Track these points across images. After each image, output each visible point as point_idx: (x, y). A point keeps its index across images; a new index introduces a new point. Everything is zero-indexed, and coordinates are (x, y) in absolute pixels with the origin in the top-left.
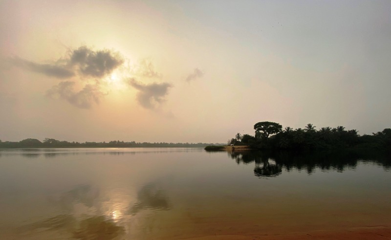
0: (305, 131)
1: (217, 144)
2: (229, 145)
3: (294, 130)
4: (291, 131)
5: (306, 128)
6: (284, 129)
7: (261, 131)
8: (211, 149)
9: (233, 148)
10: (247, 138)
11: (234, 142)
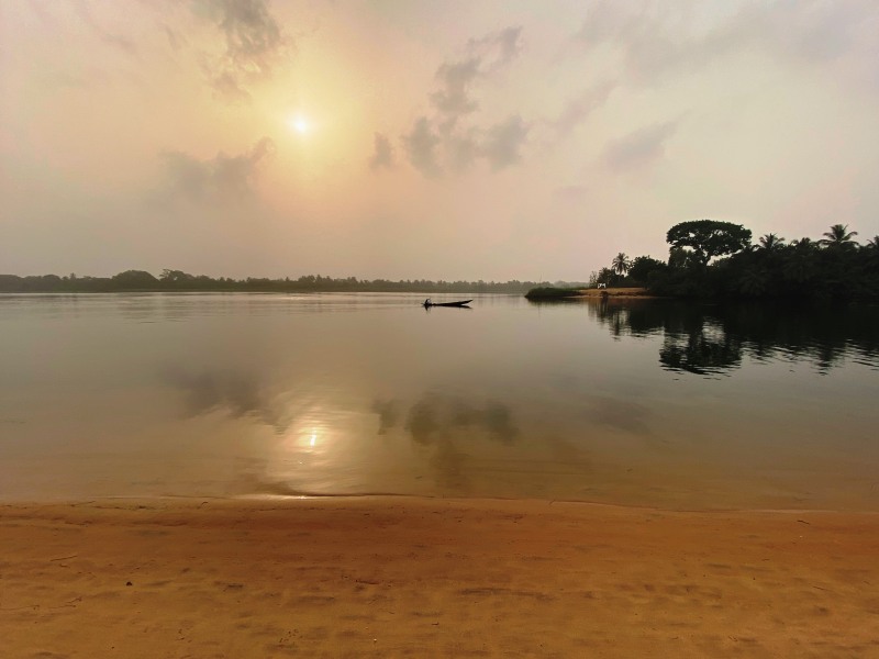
0: (822, 247)
1: (561, 282)
2: (594, 286)
3: (786, 243)
4: (777, 246)
5: (826, 238)
7: (687, 248)
8: (542, 295)
9: (605, 293)
10: (645, 266)
11: (607, 277)
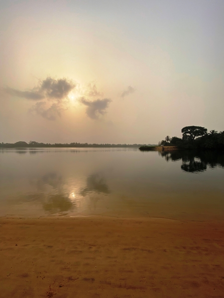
1: (149, 144)
3: (218, 132)
6: (208, 132)
7: (188, 134)
8: (144, 148)
10: (175, 140)
11: (164, 143)
